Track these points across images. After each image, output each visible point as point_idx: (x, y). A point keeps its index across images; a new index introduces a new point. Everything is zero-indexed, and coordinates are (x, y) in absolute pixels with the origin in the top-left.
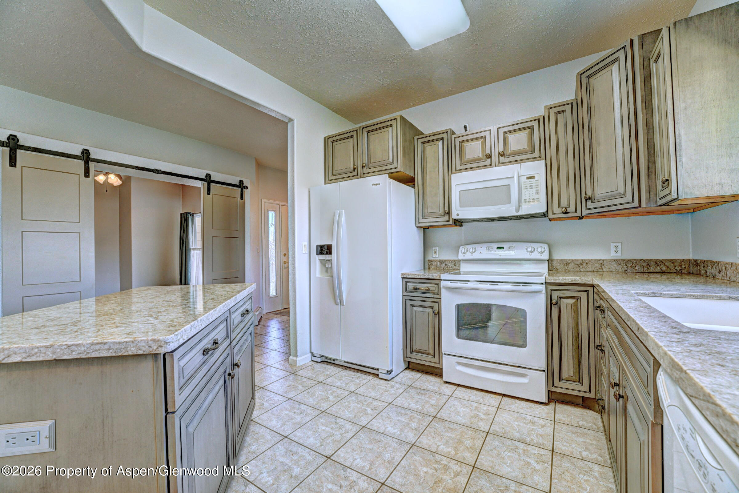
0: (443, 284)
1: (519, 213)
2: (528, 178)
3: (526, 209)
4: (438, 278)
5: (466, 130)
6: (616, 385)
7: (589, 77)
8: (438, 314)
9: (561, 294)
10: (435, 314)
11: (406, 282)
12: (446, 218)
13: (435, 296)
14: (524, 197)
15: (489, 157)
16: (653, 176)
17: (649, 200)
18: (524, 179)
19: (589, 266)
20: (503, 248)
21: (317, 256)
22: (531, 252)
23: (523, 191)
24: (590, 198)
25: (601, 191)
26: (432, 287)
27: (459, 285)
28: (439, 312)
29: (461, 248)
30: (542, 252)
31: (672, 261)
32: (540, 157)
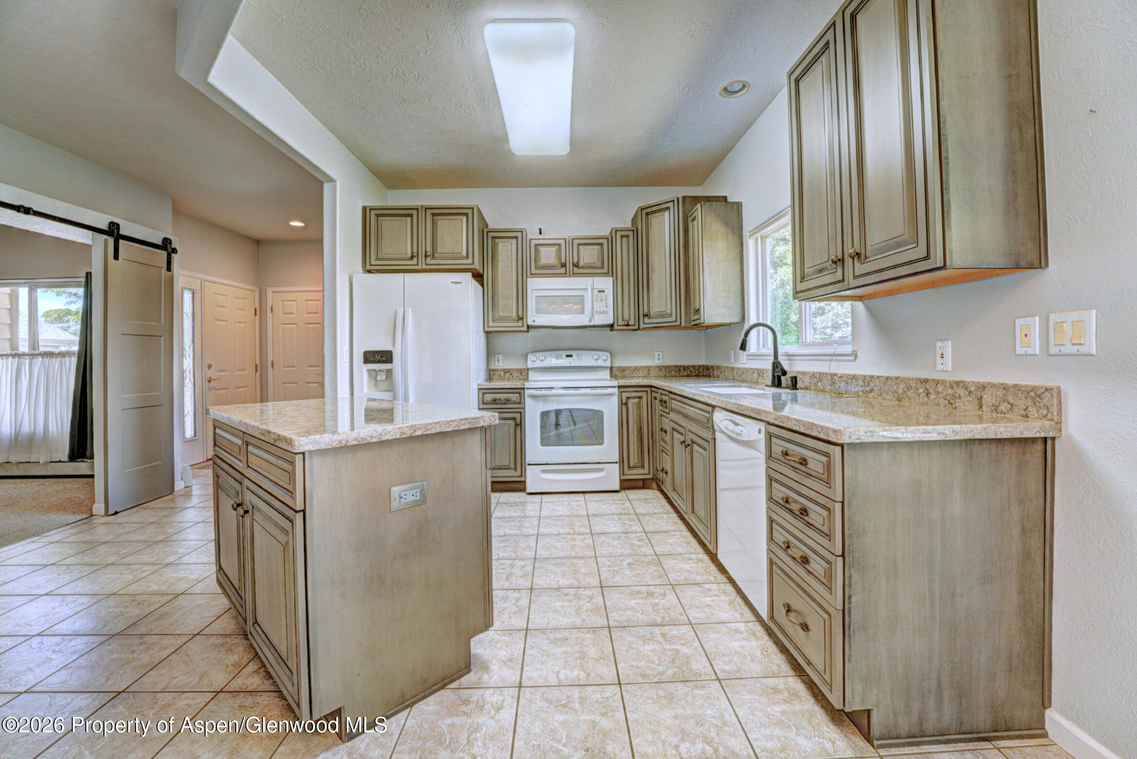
0: (527, 392)
1: (592, 324)
2: (599, 291)
3: (598, 320)
4: (521, 387)
5: (541, 233)
6: (684, 442)
7: (647, 214)
8: (519, 425)
9: (628, 395)
10: (516, 425)
11: (484, 394)
12: (520, 323)
13: (517, 406)
14: (595, 309)
15: (564, 265)
16: (688, 303)
17: (686, 321)
18: (596, 292)
19: (640, 372)
20: (571, 356)
21: (364, 366)
22: (597, 360)
23: (595, 303)
24: (646, 315)
25: (655, 309)
26: (514, 397)
27: (544, 392)
28: (521, 422)
29: (530, 355)
30: (605, 360)
31: (694, 367)
32: (608, 273)
